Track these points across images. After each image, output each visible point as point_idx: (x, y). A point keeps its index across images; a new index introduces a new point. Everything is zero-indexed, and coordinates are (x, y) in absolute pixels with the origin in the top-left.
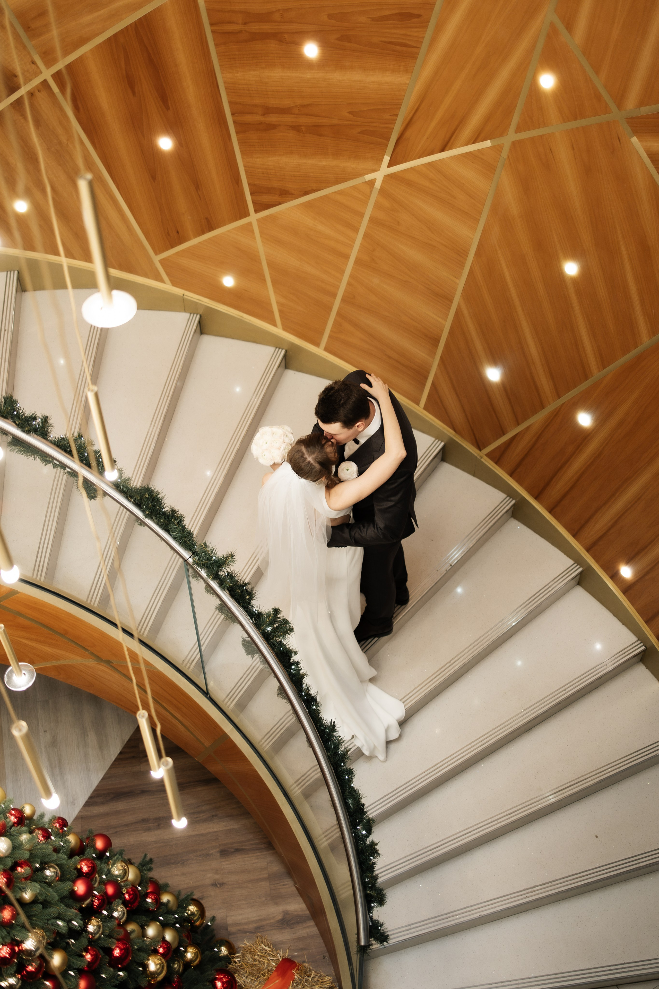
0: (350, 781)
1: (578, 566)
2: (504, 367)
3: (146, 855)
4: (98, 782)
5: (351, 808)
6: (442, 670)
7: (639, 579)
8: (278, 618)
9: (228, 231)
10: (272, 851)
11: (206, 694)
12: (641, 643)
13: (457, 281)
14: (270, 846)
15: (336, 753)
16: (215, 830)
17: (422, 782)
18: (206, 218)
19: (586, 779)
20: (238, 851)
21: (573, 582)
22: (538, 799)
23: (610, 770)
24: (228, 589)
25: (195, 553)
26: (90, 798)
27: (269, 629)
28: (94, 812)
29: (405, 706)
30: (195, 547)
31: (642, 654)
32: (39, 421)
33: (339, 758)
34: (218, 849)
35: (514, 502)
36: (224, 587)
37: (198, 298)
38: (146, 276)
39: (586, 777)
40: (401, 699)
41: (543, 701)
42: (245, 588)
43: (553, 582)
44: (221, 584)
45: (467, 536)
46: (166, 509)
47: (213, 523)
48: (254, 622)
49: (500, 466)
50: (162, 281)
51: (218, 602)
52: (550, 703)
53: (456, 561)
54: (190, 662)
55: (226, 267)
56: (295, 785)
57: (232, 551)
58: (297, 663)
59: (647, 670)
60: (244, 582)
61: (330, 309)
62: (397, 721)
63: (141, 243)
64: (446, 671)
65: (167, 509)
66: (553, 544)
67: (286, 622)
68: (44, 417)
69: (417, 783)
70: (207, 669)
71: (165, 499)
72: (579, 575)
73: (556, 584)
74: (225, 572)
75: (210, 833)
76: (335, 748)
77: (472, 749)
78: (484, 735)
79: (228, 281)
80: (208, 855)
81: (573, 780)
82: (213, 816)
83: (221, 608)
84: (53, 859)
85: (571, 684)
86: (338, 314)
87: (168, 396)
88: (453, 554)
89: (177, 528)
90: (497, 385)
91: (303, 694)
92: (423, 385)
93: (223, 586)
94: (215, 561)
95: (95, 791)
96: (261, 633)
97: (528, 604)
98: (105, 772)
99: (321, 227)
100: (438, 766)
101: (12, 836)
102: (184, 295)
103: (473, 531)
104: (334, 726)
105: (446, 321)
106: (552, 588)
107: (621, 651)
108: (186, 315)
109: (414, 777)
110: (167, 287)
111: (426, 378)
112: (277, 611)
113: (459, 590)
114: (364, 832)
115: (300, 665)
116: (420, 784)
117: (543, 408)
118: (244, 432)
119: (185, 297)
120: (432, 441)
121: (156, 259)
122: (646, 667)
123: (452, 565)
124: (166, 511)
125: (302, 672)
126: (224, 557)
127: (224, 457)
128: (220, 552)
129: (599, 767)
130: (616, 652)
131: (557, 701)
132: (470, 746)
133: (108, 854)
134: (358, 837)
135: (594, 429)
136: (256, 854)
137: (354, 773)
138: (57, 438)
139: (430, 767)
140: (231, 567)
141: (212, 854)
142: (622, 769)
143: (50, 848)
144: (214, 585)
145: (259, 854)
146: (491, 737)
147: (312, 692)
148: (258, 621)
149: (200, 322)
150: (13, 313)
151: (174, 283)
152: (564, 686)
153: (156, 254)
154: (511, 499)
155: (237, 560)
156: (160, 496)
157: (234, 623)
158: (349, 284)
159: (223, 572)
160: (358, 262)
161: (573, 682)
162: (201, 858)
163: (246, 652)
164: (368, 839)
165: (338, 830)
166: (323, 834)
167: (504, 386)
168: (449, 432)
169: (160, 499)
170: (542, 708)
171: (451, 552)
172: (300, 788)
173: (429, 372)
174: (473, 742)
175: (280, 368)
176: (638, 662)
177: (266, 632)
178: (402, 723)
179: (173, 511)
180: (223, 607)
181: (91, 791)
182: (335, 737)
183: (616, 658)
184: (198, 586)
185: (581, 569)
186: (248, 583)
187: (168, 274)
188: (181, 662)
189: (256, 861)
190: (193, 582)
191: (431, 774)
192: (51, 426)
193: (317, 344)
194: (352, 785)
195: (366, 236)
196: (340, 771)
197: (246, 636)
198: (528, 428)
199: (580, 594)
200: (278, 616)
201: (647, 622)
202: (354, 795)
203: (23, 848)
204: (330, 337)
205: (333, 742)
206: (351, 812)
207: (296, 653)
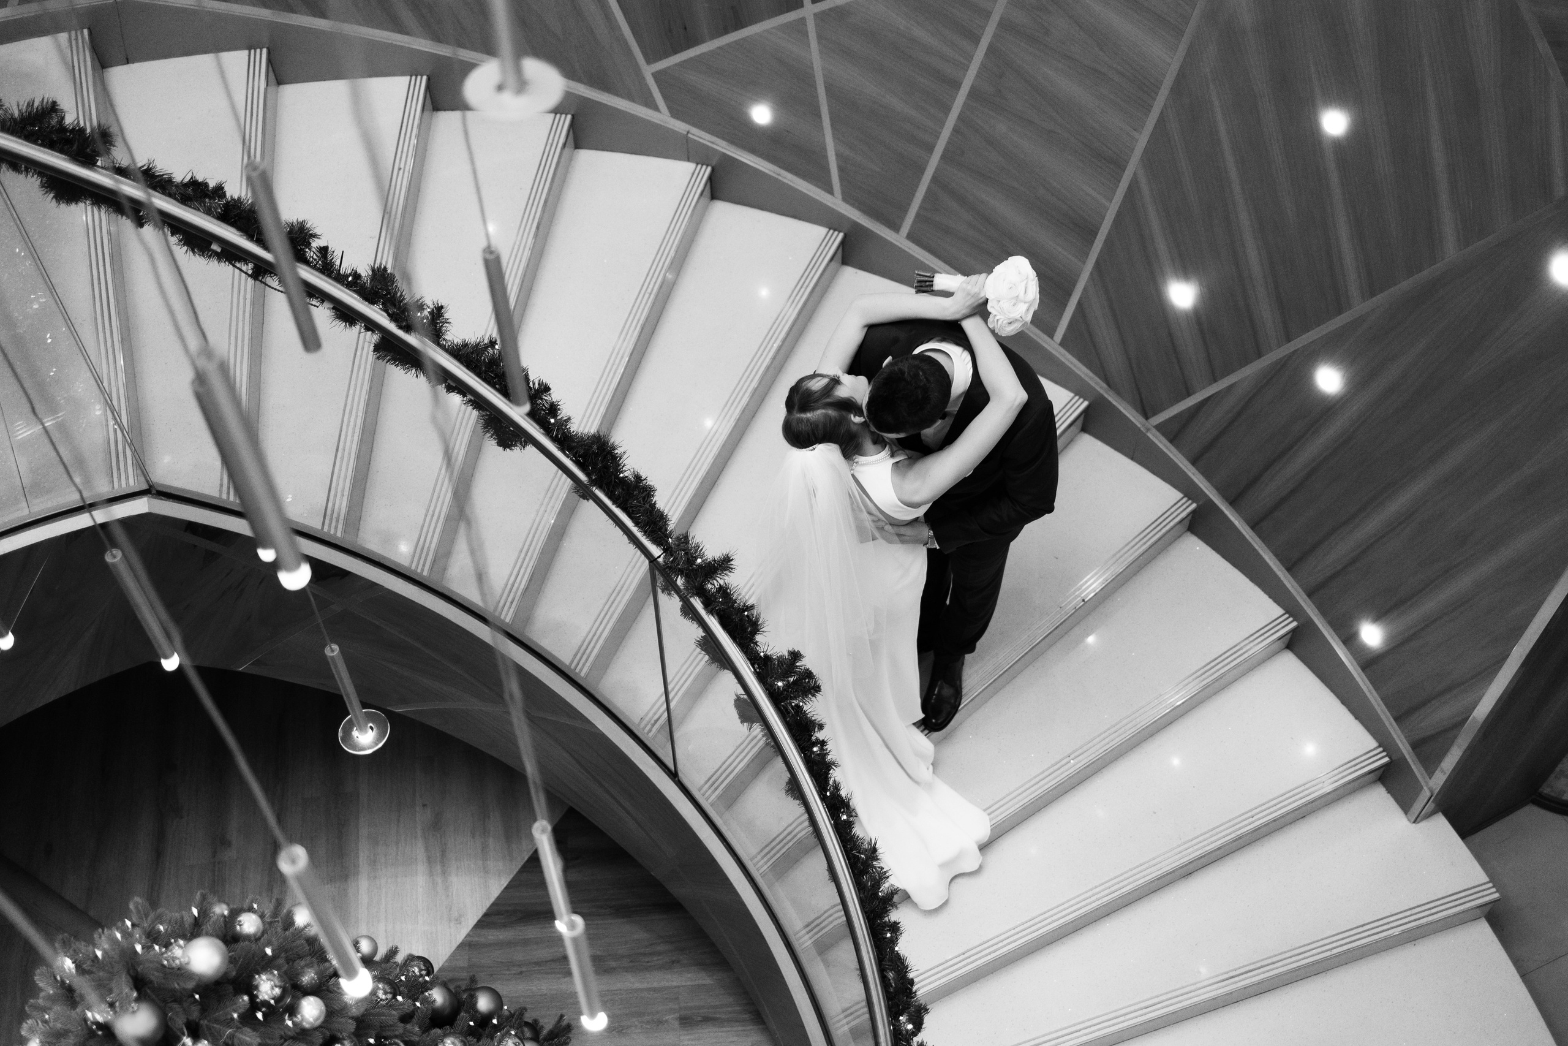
0: (894, 941)
1: (1291, 619)
2: (1201, 284)
3: (562, 1016)
4: (500, 892)
5: (892, 986)
6: (1056, 767)
7: (1394, 648)
8: (797, 666)
9: (767, 31)
10: (761, 1027)
11: (674, 775)
12: (1383, 751)
13: (1135, 134)
14: (758, 1018)
15: (875, 895)
16: (675, 984)
17: (1009, 944)
18: (733, 8)
19: (1274, 963)
20: (707, 1020)
21: (1280, 644)
22: (1193, 988)
23: (1314, 951)
24: (718, 614)
25: (667, 550)
26: (486, 915)
27: (780, 684)
28: (490, 937)
29: (991, 820)
30: (670, 540)
31: (1382, 770)
32: (426, 312)
33: (879, 903)
34: (677, 1015)
35: (1194, 506)
36: (712, 609)
37: (710, 140)
38: (630, 97)
39: (1274, 959)
40: (984, 808)
41: (1214, 832)
42: (746, 613)
43: (1247, 641)
44: (708, 604)
45: (1114, 555)
46: (626, 474)
47: (706, 502)
48: (758, 670)
49: (1177, 447)
50: (656, 108)
51: (700, 633)
52: (1227, 835)
53: (1092, 595)
54: (653, 722)
55: (758, 90)
56: (804, 932)
57: (730, 551)
58: (823, 743)
59: (1389, 796)
60: (744, 604)
61: (922, 170)
62: (976, 843)
63: (626, 42)
64: (1062, 770)
65: (627, 472)
66: (1252, 580)
67: (809, 674)
68: (435, 307)
69: (1001, 945)
70: (676, 735)
71: (625, 457)
72: (1291, 633)
73: (1252, 645)
74: (716, 585)
75: (666, 988)
76: (873, 886)
77: (1093, 898)
78: (1115, 878)
79: (761, 114)
80: (660, 1022)
81: (1254, 963)
82: (673, 962)
83: (705, 644)
84: (397, 1033)
85: (1264, 807)
86: (935, 179)
87: (650, 294)
88: (1089, 583)
89: (641, 507)
90: (1186, 314)
91: (828, 794)
92: (1064, 305)
93: (710, 608)
94: (700, 566)
95: (493, 905)
96: (767, 689)
97: (1204, 673)
98: (512, 876)
99: (918, 32)
100: (1036, 920)
101: (331, 992)
102: (688, 132)
103: (1123, 548)
104: (874, 850)
105: (1111, 201)
106: (1244, 650)
107: (1351, 761)
108: (688, 167)
109: (996, 934)
110: (663, 117)
111: (1069, 294)
112: (796, 656)
113: (1091, 639)
114: (910, 1027)
115: (827, 747)
116: (1005, 946)
117: (1260, 357)
118: (768, 360)
119: (690, 135)
120: (1069, 399)
121: (648, 71)
122: (1387, 790)
123: (1086, 600)
124: (627, 477)
125: (829, 758)
126: (715, 560)
127: (733, 398)
128: (711, 552)
129: (1298, 945)
130: (1342, 763)
131: (1239, 833)
132: (1090, 893)
133: (495, 1021)
134: (900, 1034)
135: (1342, 398)
136: (735, 1029)
137: (902, 929)
138: (455, 342)
139: (1024, 921)
140: (726, 578)
141: (666, 1021)
142: (1335, 951)
143: (394, 1015)
144: (697, 603)
145: (740, 1028)
146: (1126, 882)
147: (843, 793)
148: (763, 669)
149: (711, 179)
150: (414, 141)
151: (675, 114)
152: (1251, 811)
153: (649, 62)
154: (1190, 502)
155: (737, 567)
156: (618, 451)
157: (724, 669)
158: (956, 130)
159: (711, 586)
160: (973, 93)
161: (1267, 806)
162: (649, 1027)
163: (739, 718)
164: (915, 1039)
165: (866, 1010)
166: (843, 1012)
167: (1199, 317)
168: (1098, 385)
169: (617, 457)
170: (1212, 843)
171: (1085, 579)
172: (813, 936)
173: (1073, 284)
174: (1096, 887)
175: (833, 263)
176: (1374, 782)
177: (775, 690)
178: (984, 847)
179: (638, 478)
180: (709, 644)
181: (488, 904)
182: (875, 868)
183: (1340, 773)
184: (671, 604)
185: (1295, 624)
186: (752, 606)
187: (665, 97)
188: (637, 721)
189: (735, 1039)
190: (662, 597)
191: (1024, 933)
192: (447, 323)
193: (895, 227)
194: (896, 949)
195: (991, 50)
196: (879, 924)
197: (741, 691)
198: (1230, 388)
199: (1289, 663)
200: (797, 664)
201: (1397, 719)
202: (898, 966)
203: (347, 1013)
204: (918, 215)
205: (871, 876)
206: (891, 992)
207: (821, 727)
